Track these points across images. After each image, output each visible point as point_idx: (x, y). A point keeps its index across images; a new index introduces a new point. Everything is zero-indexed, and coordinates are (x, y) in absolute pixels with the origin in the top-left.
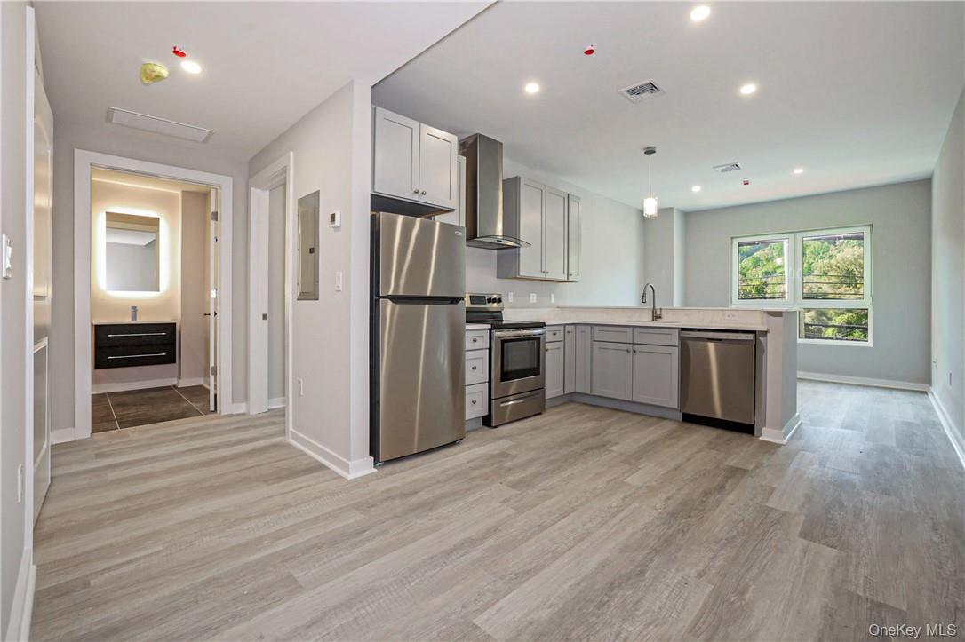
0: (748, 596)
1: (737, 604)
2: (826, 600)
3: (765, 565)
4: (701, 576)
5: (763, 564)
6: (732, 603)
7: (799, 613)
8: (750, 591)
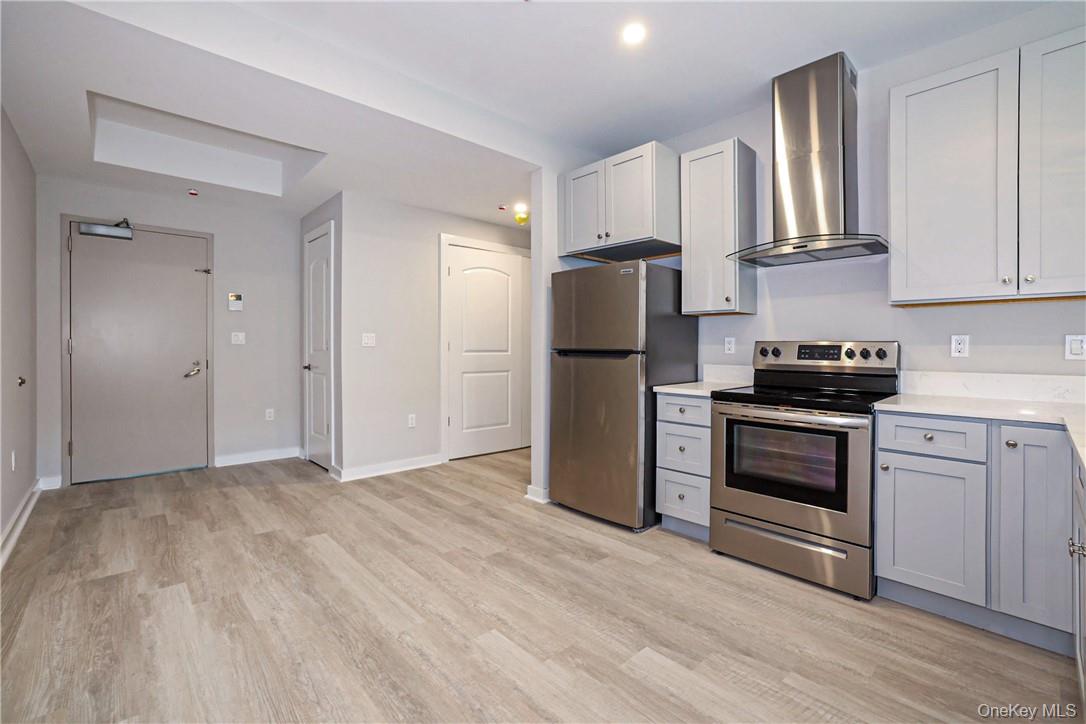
0: (225, 636)
1: (227, 625)
2: (159, 684)
3: (237, 672)
4: (272, 620)
5: (240, 671)
6: (231, 623)
7: (178, 654)
8: (227, 639)
